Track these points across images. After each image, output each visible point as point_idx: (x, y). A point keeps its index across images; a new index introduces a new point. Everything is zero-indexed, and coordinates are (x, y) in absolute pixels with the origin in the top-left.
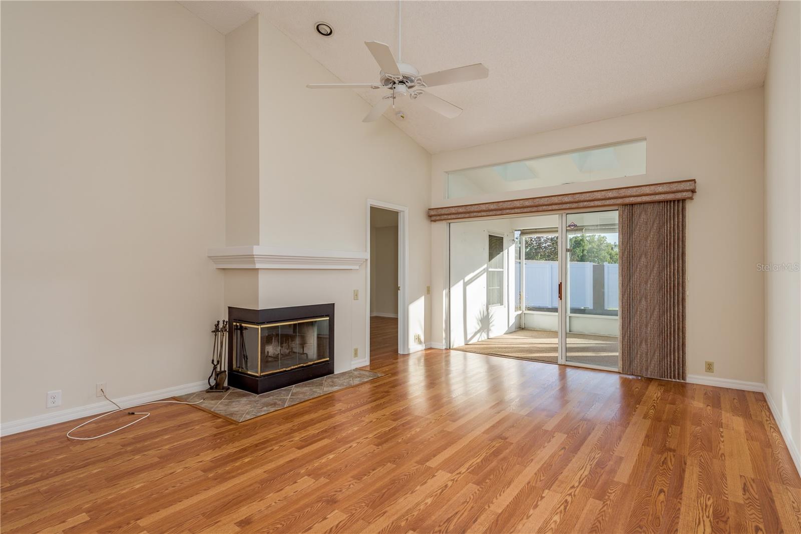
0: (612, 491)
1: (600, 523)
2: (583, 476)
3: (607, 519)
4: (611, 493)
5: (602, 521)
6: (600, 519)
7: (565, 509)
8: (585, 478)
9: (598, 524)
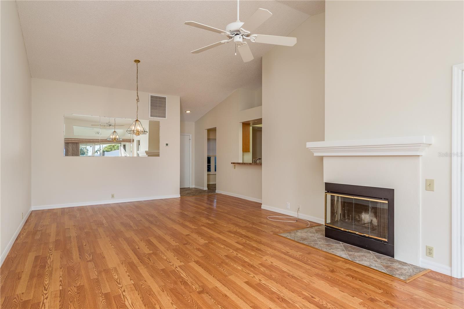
0: (103, 301)
1: (97, 285)
2: (126, 300)
3: (95, 288)
4: (102, 300)
5: (97, 286)
6: (98, 286)
7: (117, 282)
8: (124, 300)
9: (98, 284)
